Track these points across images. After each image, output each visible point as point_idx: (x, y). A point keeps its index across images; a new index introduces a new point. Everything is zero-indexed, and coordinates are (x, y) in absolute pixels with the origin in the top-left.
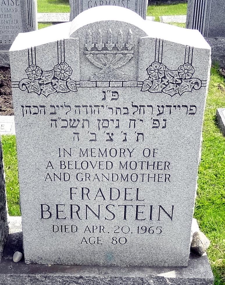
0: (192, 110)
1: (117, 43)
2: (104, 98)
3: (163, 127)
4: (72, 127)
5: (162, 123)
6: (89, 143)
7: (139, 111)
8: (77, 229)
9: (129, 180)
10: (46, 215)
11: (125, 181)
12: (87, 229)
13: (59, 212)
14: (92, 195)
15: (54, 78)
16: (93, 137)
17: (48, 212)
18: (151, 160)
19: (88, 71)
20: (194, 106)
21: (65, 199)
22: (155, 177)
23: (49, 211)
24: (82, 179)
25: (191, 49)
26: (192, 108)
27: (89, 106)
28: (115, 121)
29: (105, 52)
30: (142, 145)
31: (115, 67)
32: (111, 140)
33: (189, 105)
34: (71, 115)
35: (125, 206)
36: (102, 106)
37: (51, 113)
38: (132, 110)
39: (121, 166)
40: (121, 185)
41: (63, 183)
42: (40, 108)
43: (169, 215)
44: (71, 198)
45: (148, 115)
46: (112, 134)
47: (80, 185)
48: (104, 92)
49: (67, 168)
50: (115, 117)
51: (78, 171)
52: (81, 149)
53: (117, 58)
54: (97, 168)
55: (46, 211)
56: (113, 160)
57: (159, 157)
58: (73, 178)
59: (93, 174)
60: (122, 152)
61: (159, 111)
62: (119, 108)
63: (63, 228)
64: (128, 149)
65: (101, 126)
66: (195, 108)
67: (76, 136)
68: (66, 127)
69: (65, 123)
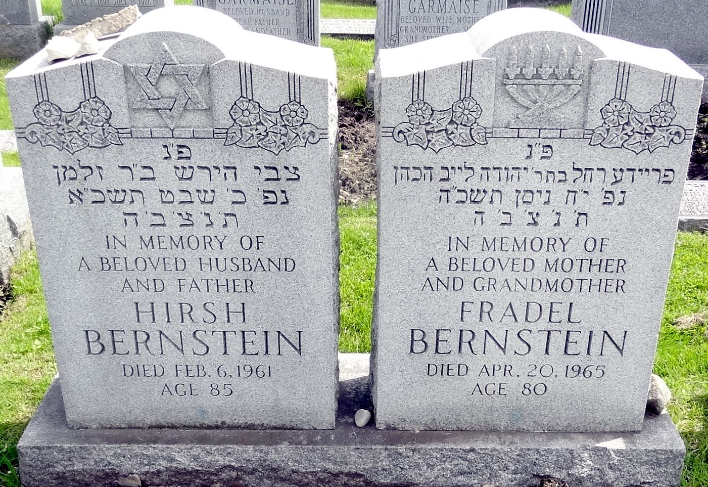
0: (667, 176)
1: (557, 67)
2: (529, 155)
3: (620, 204)
4: (474, 202)
5: (619, 197)
6: (499, 228)
7: (583, 177)
8: (467, 369)
9: (559, 288)
10: (419, 347)
11: (552, 291)
12: (484, 370)
13: (440, 342)
14: (497, 314)
15: (452, 122)
16: (506, 219)
17: (421, 342)
18: (596, 257)
19: (507, 112)
20: (672, 170)
21: (452, 321)
22: (600, 285)
23: (423, 341)
24: (483, 287)
25: (673, 80)
26: (668, 173)
27: (504, 168)
28: (544, 192)
29: (536, 81)
30: (584, 232)
31: (550, 106)
32: (535, 223)
33: (664, 169)
34: (475, 183)
35: (549, 332)
36: (525, 169)
37: (442, 180)
38: (572, 175)
39: (548, 266)
40: (544, 297)
41: (450, 293)
42: (424, 171)
43: (617, 347)
44: (462, 318)
45: (597, 183)
46: (537, 214)
47: (477, 297)
48: (530, 146)
49: (460, 270)
50: (544, 187)
51: (477, 275)
52: (484, 238)
53: (555, 92)
54: (508, 269)
55: (420, 340)
56: (534, 256)
57: (610, 252)
58: (468, 286)
59: (501, 280)
60: (551, 243)
61: (616, 177)
62: (551, 172)
63: (445, 368)
64: (561, 239)
65: (520, 201)
66: (672, 173)
67: (479, 217)
68: (463, 202)
69: (462, 196)
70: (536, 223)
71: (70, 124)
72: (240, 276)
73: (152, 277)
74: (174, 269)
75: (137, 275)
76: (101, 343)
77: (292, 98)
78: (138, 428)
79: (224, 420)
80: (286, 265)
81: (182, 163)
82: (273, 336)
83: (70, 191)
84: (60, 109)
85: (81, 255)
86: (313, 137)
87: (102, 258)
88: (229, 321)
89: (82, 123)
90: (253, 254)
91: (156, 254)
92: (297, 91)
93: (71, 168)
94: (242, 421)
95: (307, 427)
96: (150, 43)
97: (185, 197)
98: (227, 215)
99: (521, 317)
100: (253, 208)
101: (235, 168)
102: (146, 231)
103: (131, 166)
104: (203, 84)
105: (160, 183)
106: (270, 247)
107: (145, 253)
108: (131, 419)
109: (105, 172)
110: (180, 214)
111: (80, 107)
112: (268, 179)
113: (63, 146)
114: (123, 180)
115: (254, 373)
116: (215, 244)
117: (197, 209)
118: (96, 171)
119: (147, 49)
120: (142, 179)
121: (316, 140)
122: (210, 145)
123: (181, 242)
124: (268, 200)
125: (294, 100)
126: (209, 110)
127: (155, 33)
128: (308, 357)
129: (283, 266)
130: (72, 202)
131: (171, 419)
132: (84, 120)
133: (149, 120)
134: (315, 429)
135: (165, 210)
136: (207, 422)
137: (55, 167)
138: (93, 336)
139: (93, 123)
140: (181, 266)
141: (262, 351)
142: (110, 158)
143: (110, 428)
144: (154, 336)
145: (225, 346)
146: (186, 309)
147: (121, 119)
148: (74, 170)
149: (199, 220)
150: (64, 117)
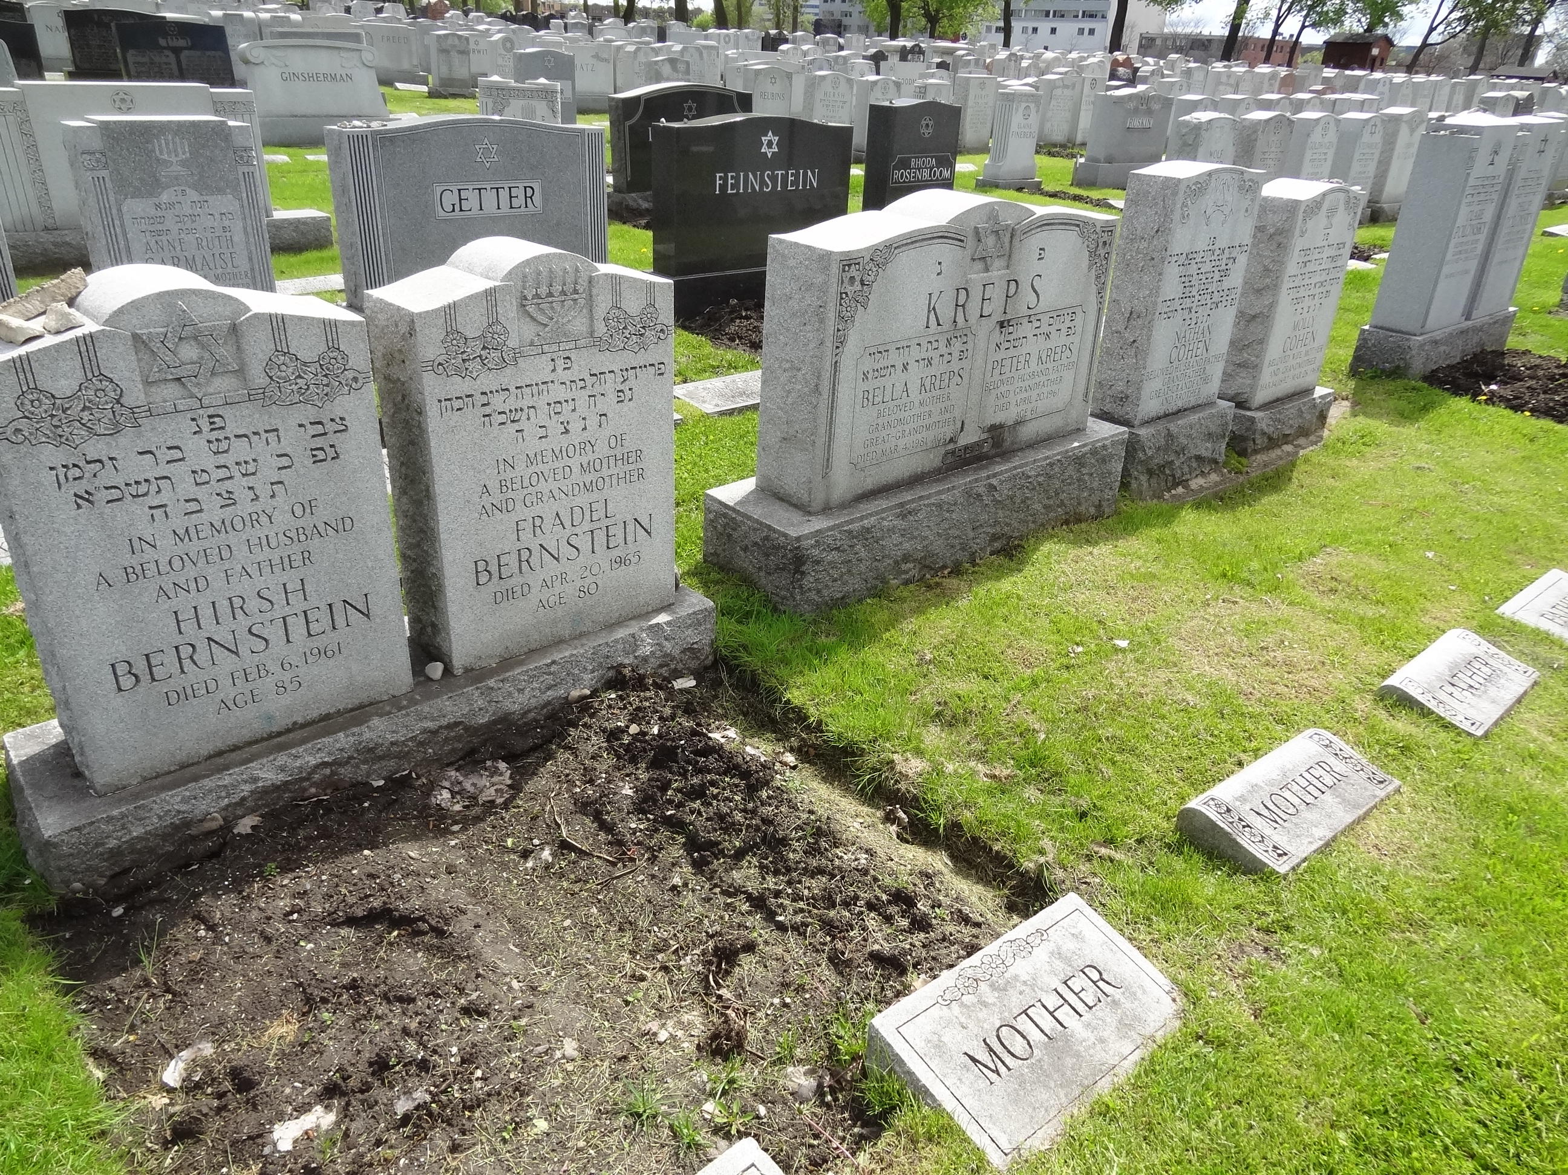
0: (660, 369)
1: (564, 284)
2: (553, 368)
3: (630, 400)
4: (513, 421)
5: (628, 393)
6: (537, 442)
7: (598, 381)
8: (529, 588)
9: (595, 488)
11: (589, 492)
12: (544, 584)
13: (502, 568)
14: (547, 525)
15: (484, 348)
16: (543, 432)
17: (485, 572)
18: (619, 452)
19: (529, 331)
20: (663, 363)
21: (509, 544)
22: (625, 478)
23: (487, 571)
24: (532, 502)
26: (660, 367)
27: (534, 384)
28: (570, 401)
29: (550, 299)
30: (607, 431)
31: (565, 320)
33: (656, 364)
34: (512, 403)
35: (592, 532)
36: (552, 382)
37: (483, 405)
38: (590, 381)
39: (582, 470)
40: (583, 499)
41: (505, 516)
42: (466, 400)
43: (646, 531)
44: (518, 538)
45: (610, 384)
46: (568, 422)
47: (528, 513)
49: (509, 490)
50: (569, 396)
51: (525, 492)
52: (527, 454)
53: (566, 307)
54: (551, 480)
55: (483, 571)
56: (570, 462)
57: (630, 445)
58: (519, 505)
59: (546, 491)
60: (582, 447)
61: (623, 377)
62: (573, 381)
63: (510, 592)
64: (589, 442)
65: (552, 413)
66: (663, 365)
67: (520, 434)
68: (503, 423)
69: (502, 418)
70: (567, 431)
71: (69, 412)
72: (297, 548)
73: (193, 574)
74: (218, 560)
75: (173, 577)
76: (134, 674)
77: (330, 344)
78: (193, 764)
79: (295, 719)
80: (343, 525)
81: (216, 434)
82: (338, 607)
83: (76, 495)
84: (53, 396)
85: (97, 571)
86: (356, 383)
87: (126, 569)
88: (288, 604)
89: (83, 410)
90: (307, 522)
91: (194, 547)
92: (335, 336)
93: (75, 465)
94: (315, 714)
95: (386, 698)
96: (161, 304)
97: (222, 473)
98: (272, 484)
99: (568, 524)
100: (302, 471)
101: (276, 430)
102: (179, 523)
103: (154, 449)
104: (230, 343)
105: (192, 463)
106: (325, 509)
107: (181, 549)
108: (181, 756)
109: (121, 462)
110: (218, 494)
111: (80, 390)
112: (313, 436)
113: (59, 440)
114: (146, 468)
115: (323, 655)
116: (264, 519)
117: (238, 485)
118: (109, 464)
119: (158, 312)
120: (168, 462)
121: (359, 385)
122: (246, 409)
123: (224, 527)
124: (317, 459)
125: (333, 346)
126: (241, 372)
128: (378, 620)
129: (341, 527)
131: (231, 741)
132: (87, 404)
133: (170, 392)
134: (394, 697)
135: (201, 493)
136: (276, 729)
137: (51, 469)
138: (122, 669)
139: (99, 407)
140: (225, 554)
141: (329, 628)
142: (125, 445)
143: (156, 778)
144: (202, 646)
145: (287, 635)
146: (237, 602)
147: (135, 395)
148: (79, 468)
149: (243, 496)
150: (60, 406)
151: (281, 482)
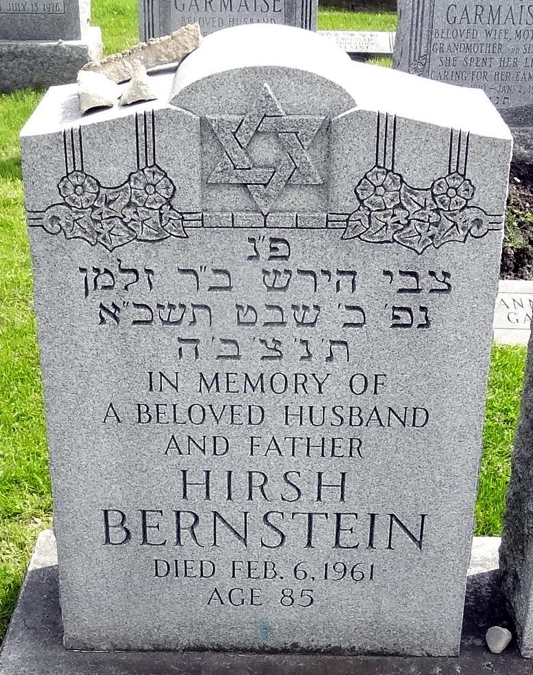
71: (111, 206)
72: (345, 432)
73: (212, 432)
74: (246, 422)
75: (189, 430)
76: (125, 529)
77: (454, 168)
78: (169, 650)
79: (296, 640)
80: (414, 418)
81: (275, 264)
82: (382, 522)
83: (101, 306)
84: (98, 183)
85: (108, 399)
86: (478, 227)
87: (139, 405)
88: (319, 498)
89: (128, 206)
90: (367, 402)
91: (221, 399)
92: (462, 158)
93: (107, 271)
94: (322, 643)
95: (418, 653)
96: (243, 83)
97: (274, 315)
98: (333, 342)
100: (375, 334)
101: (353, 273)
102: (209, 366)
103: (197, 269)
104: (319, 146)
105: (239, 295)
106: (394, 391)
107: (205, 398)
108: (158, 637)
109: (157, 278)
110: (262, 341)
111: (129, 180)
112: (401, 291)
113: (97, 239)
114: (184, 290)
115: (348, 575)
116: (312, 385)
117: (290, 335)
118: (143, 276)
119: (238, 93)
120: (211, 288)
121: (482, 231)
122: (320, 239)
123: (262, 383)
124: (399, 322)
125: (457, 171)
126: (324, 187)
127: (254, 69)
128: (431, 553)
129: (410, 419)
130: (103, 321)
131: (219, 639)
132: (133, 200)
133: (232, 199)
134: (430, 656)
135: (242, 334)
136: (271, 643)
137: (83, 270)
138: (114, 518)
139: (146, 205)
140: (256, 417)
141: (364, 543)
142: (164, 259)
143: (127, 650)
144: (206, 520)
145: (310, 536)
146: (258, 480)
147: (189, 198)
148: (111, 275)
149: (293, 350)
150: (104, 196)
151: (345, 343)
